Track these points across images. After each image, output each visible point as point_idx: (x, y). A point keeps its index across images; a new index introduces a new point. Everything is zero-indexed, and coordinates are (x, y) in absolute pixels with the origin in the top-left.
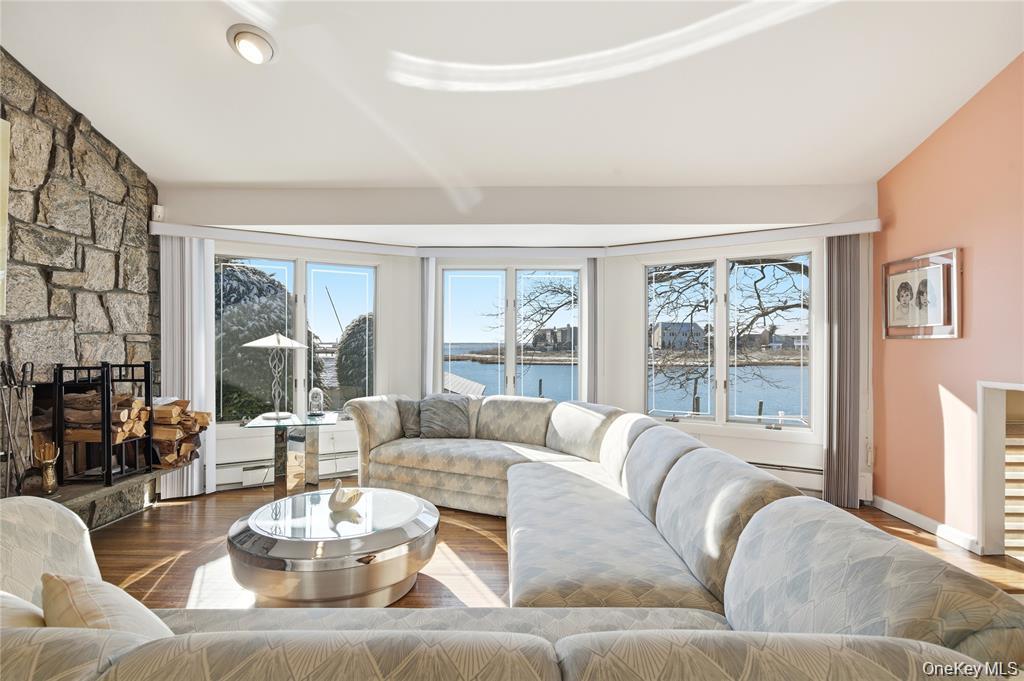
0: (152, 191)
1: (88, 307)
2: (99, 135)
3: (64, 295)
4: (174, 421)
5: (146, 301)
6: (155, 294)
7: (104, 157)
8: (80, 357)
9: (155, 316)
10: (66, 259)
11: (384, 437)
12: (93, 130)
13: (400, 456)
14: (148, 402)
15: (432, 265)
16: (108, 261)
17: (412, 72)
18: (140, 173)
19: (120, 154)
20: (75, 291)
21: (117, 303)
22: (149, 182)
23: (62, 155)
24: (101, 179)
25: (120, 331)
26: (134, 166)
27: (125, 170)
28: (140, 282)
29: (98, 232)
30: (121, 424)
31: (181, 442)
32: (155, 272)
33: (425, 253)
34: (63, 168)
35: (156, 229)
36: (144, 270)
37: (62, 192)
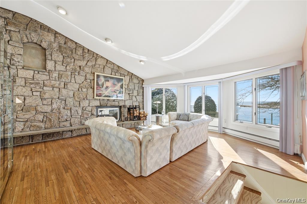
0: (143, 81)
1: (134, 98)
2: (135, 75)
3: (131, 97)
4: (142, 114)
5: (142, 97)
6: (143, 95)
7: (136, 78)
8: (133, 104)
9: (143, 99)
10: (131, 92)
11: (173, 119)
12: (134, 75)
13: (173, 123)
14: (139, 111)
15: (186, 87)
16: (136, 91)
17: (165, 59)
18: (141, 79)
19: (138, 77)
20: (132, 96)
21: (138, 97)
22: (142, 79)
23: (131, 79)
24: (135, 81)
25: (138, 101)
26: (140, 78)
27: (139, 79)
28: (141, 94)
29: (135, 88)
30: (135, 113)
31: (143, 117)
32: (143, 92)
33: (185, 85)
34: (131, 81)
35: (143, 86)
36: (141, 92)
37: (131, 84)
